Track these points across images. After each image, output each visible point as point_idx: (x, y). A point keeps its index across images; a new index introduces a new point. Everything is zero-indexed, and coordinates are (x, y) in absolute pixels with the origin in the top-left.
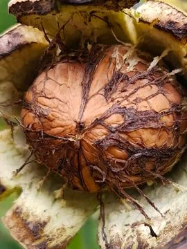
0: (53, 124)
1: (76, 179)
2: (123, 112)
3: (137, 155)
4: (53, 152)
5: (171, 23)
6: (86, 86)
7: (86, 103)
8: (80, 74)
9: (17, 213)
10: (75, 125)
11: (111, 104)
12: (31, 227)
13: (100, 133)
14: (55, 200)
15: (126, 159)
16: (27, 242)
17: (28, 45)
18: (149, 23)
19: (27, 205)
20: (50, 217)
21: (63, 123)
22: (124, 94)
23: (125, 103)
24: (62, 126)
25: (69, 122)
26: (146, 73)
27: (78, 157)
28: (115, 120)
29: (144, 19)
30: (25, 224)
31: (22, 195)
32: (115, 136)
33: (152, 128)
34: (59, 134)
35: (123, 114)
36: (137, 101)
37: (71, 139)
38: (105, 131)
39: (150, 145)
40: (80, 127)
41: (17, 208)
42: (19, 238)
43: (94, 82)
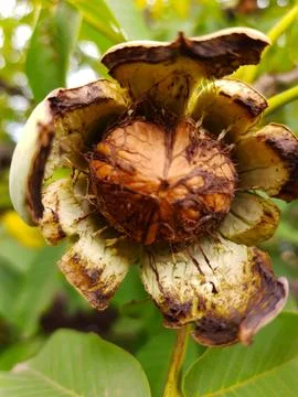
0: (135, 178)
1: (140, 233)
2: (204, 175)
3: (208, 217)
4: (129, 205)
5: (250, 100)
6: (170, 146)
7: (170, 162)
8: (161, 134)
9: (75, 259)
10: (158, 182)
11: (193, 167)
12: (90, 274)
13: (181, 193)
14: (106, 248)
15: (197, 220)
16: (83, 288)
17: (105, 100)
18: (229, 97)
19: (85, 251)
20: (105, 265)
21: (145, 179)
22: (205, 159)
23: (205, 167)
24: (144, 182)
25: (151, 179)
26: (217, 142)
27: (153, 213)
28: (196, 182)
29: (226, 92)
30: (83, 271)
31: (80, 242)
32: (195, 197)
33: (224, 194)
34: (139, 189)
35: (204, 178)
36: (215, 166)
37: (153, 196)
38: (185, 191)
39: (218, 209)
40: (165, 185)
41: (76, 255)
42: (75, 283)
43: (177, 144)
